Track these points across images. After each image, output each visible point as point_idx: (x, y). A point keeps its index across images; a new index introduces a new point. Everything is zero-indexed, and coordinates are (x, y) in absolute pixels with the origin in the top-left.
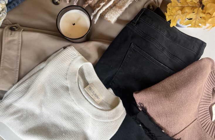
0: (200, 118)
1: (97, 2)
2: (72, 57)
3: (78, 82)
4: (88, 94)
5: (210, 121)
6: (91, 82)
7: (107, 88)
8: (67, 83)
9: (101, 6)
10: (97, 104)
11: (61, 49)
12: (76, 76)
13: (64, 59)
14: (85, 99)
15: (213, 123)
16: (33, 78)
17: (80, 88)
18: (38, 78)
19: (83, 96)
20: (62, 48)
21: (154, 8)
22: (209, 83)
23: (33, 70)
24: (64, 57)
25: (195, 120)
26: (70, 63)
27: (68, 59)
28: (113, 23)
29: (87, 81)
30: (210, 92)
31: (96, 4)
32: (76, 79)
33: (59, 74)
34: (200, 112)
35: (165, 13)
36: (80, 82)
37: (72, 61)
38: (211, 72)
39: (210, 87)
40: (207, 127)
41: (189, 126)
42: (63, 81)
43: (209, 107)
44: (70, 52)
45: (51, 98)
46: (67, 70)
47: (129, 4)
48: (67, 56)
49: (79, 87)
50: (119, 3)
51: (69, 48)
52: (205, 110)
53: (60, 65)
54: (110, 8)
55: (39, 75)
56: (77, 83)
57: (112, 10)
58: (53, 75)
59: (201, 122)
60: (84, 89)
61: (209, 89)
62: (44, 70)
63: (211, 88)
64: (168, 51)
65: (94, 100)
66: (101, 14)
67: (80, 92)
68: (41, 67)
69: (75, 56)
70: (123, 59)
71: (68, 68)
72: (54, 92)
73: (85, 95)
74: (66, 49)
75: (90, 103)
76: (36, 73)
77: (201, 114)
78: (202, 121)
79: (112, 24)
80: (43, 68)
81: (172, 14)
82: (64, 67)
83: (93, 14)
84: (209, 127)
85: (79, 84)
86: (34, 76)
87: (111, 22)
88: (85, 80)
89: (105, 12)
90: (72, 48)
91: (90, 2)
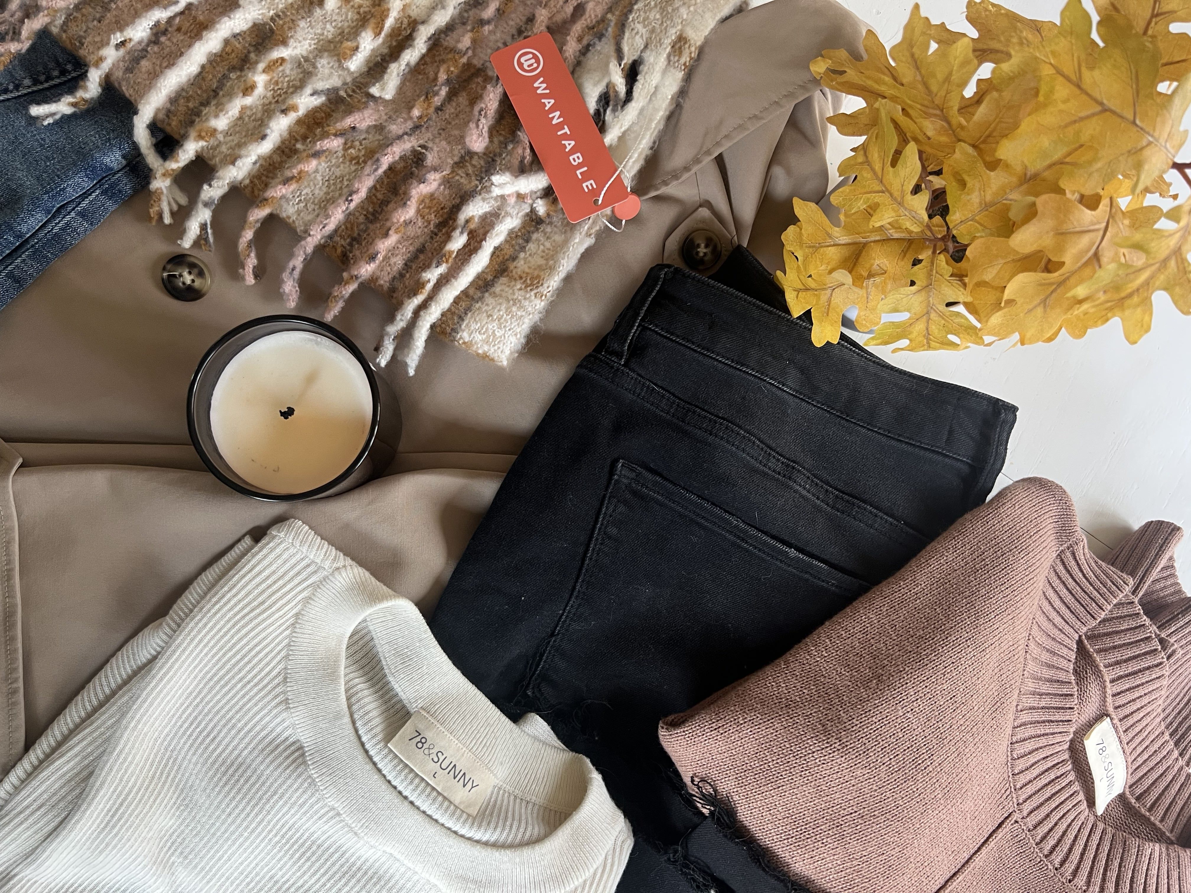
0: (1027, 807)
1: (407, 265)
2: (305, 580)
3: (352, 715)
4: (412, 770)
5: (1082, 818)
6: (420, 703)
7: (516, 717)
8: (294, 725)
9: (429, 286)
10: (469, 815)
11: (239, 540)
12: (338, 677)
13: (260, 599)
14: (397, 800)
15: (1101, 826)
16: (104, 719)
17: (363, 745)
18: (133, 718)
19: (385, 786)
20: (244, 536)
21: (716, 253)
22: (1053, 615)
23: (102, 673)
24: (261, 588)
25: (1000, 826)
26: (297, 615)
27: (279, 594)
28: (505, 363)
29: (401, 701)
30: (1063, 664)
31: (401, 275)
32: (336, 700)
33: (241, 680)
34: (1023, 779)
35: (779, 273)
36: (361, 713)
37: (307, 600)
38: (1060, 556)
39: (1061, 637)
40: (1070, 850)
41: (972, 865)
42: (267, 719)
43: (1066, 746)
44: (285, 556)
45: (218, 817)
46: (283, 654)
47: (582, 249)
48: (275, 582)
49: (359, 737)
50: (522, 255)
51: (282, 535)
52: (1050, 764)
53: (244, 632)
54: (478, 288)
55: (133, 699)
56: (347, 719)
57: (489, 299)
58: (212, 688)
59: (1035, 827)
60: (386, 746)
61: (1056, 647)
62: (159, 671)
63: (1067, 641)
64: (815, 476)
65: (445, 798)
66: (433, 327)
67: (369, 766)
68: (144, 656)
69: (315, 572)
70: (581, 550)
71: (289, 645)
72: (226, 784)
73: (396, 777)
74: (263, 542)
75: (430, 817)
76: (120, 687)
77: (1030, 789)
78: (1040, 823)
79: (501, 369)
80: (154, 658)
81: (811, 283)
82: (264, 639)
83: (393, 329)
84: (1085, 849)
85: (359, 724)
86: (112, 709)
87: (493, 360)
88: (387, 693)
89: (453, 313)
90: (297, 535)
91: (366, 270)
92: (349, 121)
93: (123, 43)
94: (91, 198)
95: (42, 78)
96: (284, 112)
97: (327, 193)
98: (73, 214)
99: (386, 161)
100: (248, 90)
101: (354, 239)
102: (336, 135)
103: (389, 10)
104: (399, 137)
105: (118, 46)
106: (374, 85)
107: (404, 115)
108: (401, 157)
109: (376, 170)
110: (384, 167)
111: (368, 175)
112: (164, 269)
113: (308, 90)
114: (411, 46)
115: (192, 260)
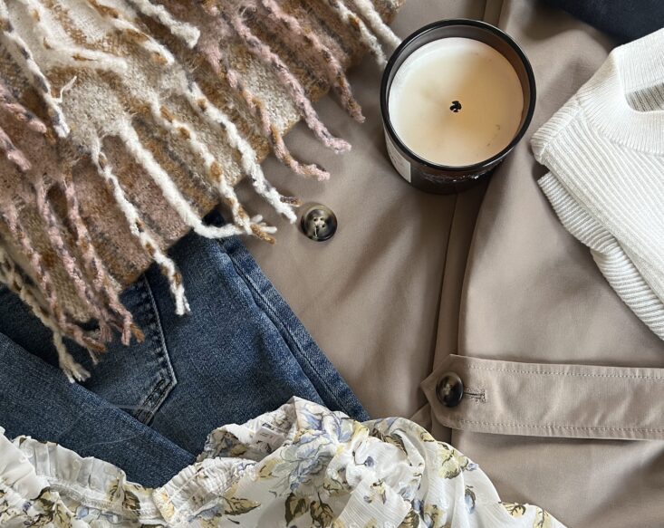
2: (584, 130)
37: (601, 132)
46: (643, 155)
71: (636, 150)
74: (548, 163)
91: (335, 63)
92: (215, 63)
93: (138, 225)
94: (252, 281)
95: (151, 316)
96: (203, 109)
97: (270, 89)
98: (263, 296)
99: (250, 36)
100: (184, 134)
101: (309, 74)
102: (226, 73)
103: (128, 30)
104: (231, 26)
105: (140, 231)
106: (187, 44)
107: (214, 24)
108: (248, 26)
109: (257, 43)
110: (255, 38)
111: (261, 50)
112: (311, 238)
113: (188, 92)
114: (158, 17)
115: (306, 216)
